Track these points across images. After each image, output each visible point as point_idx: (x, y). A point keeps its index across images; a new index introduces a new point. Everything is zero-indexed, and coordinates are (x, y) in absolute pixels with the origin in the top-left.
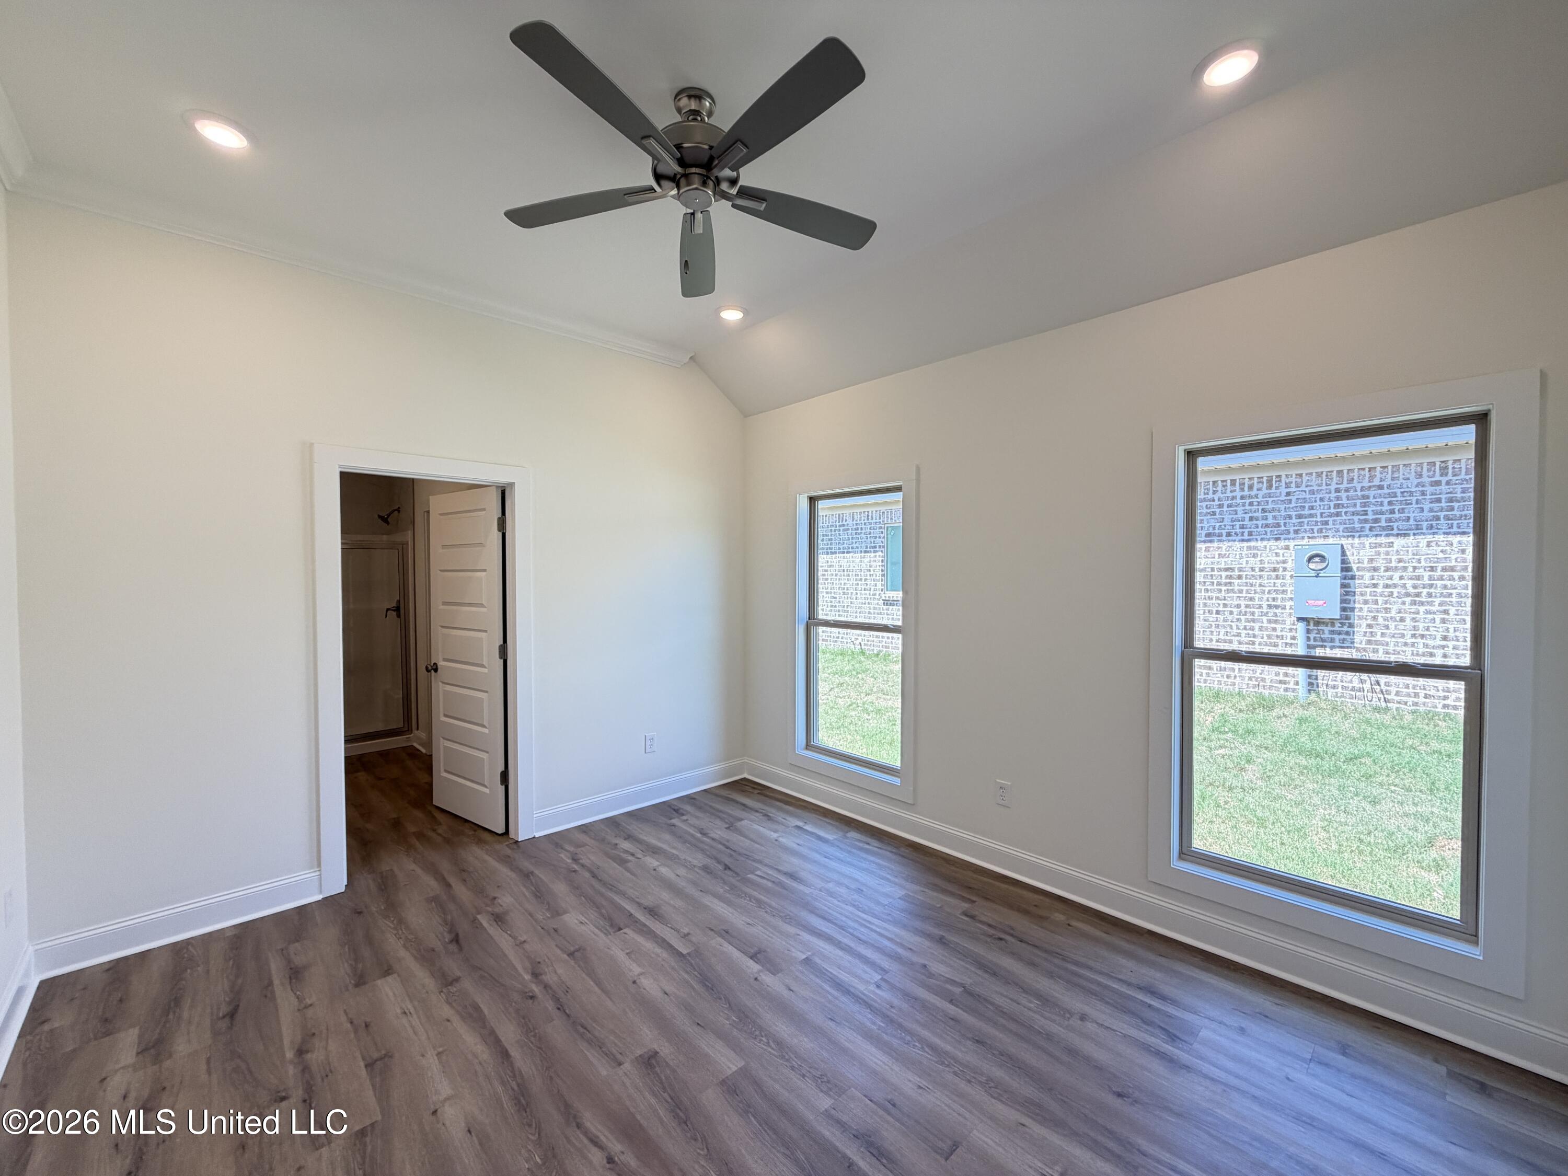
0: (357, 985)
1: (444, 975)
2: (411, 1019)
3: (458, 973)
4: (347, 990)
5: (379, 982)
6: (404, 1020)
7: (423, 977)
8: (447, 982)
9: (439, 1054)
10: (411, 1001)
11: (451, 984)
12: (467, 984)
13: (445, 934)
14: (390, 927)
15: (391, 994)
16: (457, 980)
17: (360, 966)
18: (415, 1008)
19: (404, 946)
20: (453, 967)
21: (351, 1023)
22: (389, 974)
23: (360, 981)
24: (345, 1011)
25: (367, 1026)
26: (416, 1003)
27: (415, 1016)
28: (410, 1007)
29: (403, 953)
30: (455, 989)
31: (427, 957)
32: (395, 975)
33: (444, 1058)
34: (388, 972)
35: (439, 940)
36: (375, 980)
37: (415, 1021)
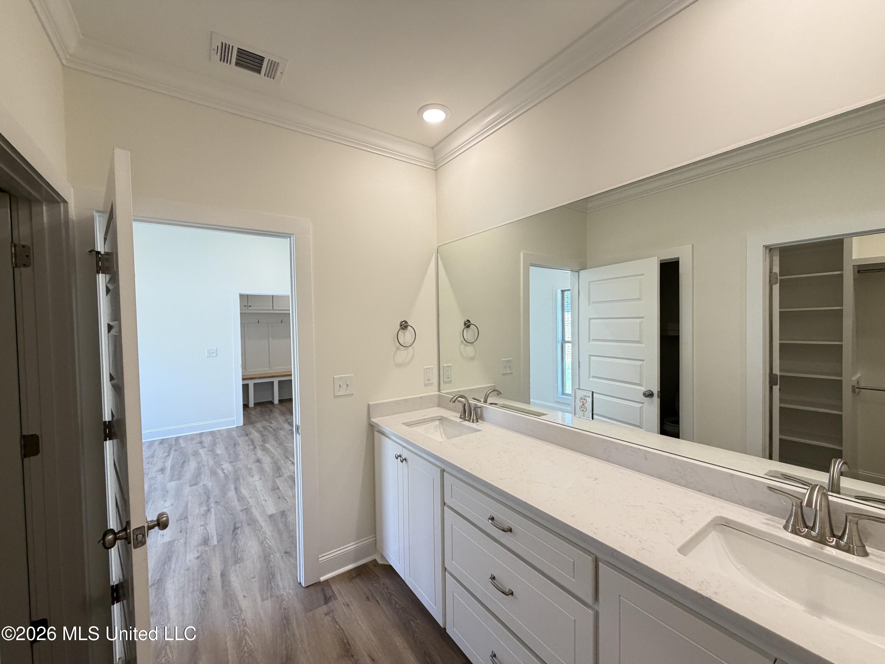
0: (284, 511)
1: (247, 513)
2: (263, 498)
3: (241, 513)
4: (288, 510)
5: (275, 512)
6: (266, 498)
7: (256, 513)
8: (247, 511)
9: (256, 489)
10: (262, 504)
11: (245, 509)
12: (239, 508)
13: (239, 533)
14: (269, 540)
15: (270, 507)
16: (242, 510)
17: (283, 520)
18: (261, 502)
19: (262, 528)
20: (242, 517)
21: (285, 499)
22: (270, 515)
23: (283, 513)
24: (288, 502)
25: (279, 498)
26: (261, 504)
27: (262, 499)
28: (263, 502)
29: (263, 524)
30: (244, 507)
31: (252, 522)
32: (268, 514)
33: (255, 488)
34: (271, 516)
35: (243, 529)
36: (277, 513)
37: (262, 498)
